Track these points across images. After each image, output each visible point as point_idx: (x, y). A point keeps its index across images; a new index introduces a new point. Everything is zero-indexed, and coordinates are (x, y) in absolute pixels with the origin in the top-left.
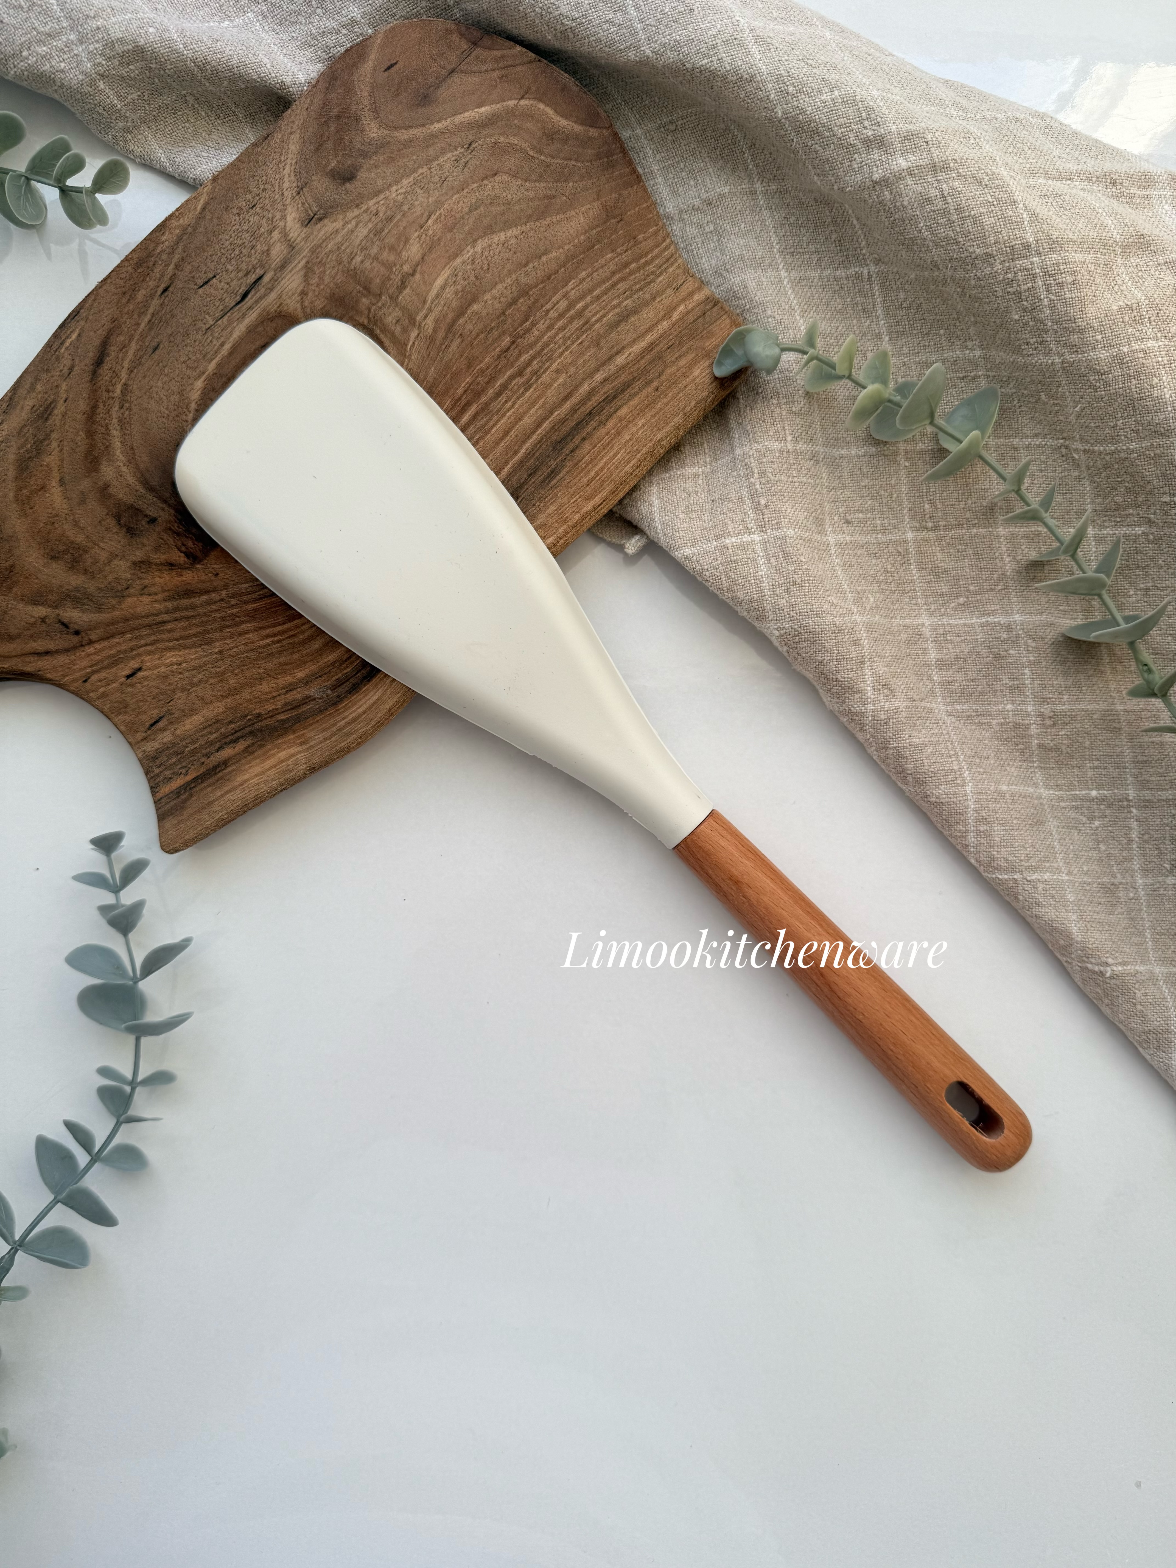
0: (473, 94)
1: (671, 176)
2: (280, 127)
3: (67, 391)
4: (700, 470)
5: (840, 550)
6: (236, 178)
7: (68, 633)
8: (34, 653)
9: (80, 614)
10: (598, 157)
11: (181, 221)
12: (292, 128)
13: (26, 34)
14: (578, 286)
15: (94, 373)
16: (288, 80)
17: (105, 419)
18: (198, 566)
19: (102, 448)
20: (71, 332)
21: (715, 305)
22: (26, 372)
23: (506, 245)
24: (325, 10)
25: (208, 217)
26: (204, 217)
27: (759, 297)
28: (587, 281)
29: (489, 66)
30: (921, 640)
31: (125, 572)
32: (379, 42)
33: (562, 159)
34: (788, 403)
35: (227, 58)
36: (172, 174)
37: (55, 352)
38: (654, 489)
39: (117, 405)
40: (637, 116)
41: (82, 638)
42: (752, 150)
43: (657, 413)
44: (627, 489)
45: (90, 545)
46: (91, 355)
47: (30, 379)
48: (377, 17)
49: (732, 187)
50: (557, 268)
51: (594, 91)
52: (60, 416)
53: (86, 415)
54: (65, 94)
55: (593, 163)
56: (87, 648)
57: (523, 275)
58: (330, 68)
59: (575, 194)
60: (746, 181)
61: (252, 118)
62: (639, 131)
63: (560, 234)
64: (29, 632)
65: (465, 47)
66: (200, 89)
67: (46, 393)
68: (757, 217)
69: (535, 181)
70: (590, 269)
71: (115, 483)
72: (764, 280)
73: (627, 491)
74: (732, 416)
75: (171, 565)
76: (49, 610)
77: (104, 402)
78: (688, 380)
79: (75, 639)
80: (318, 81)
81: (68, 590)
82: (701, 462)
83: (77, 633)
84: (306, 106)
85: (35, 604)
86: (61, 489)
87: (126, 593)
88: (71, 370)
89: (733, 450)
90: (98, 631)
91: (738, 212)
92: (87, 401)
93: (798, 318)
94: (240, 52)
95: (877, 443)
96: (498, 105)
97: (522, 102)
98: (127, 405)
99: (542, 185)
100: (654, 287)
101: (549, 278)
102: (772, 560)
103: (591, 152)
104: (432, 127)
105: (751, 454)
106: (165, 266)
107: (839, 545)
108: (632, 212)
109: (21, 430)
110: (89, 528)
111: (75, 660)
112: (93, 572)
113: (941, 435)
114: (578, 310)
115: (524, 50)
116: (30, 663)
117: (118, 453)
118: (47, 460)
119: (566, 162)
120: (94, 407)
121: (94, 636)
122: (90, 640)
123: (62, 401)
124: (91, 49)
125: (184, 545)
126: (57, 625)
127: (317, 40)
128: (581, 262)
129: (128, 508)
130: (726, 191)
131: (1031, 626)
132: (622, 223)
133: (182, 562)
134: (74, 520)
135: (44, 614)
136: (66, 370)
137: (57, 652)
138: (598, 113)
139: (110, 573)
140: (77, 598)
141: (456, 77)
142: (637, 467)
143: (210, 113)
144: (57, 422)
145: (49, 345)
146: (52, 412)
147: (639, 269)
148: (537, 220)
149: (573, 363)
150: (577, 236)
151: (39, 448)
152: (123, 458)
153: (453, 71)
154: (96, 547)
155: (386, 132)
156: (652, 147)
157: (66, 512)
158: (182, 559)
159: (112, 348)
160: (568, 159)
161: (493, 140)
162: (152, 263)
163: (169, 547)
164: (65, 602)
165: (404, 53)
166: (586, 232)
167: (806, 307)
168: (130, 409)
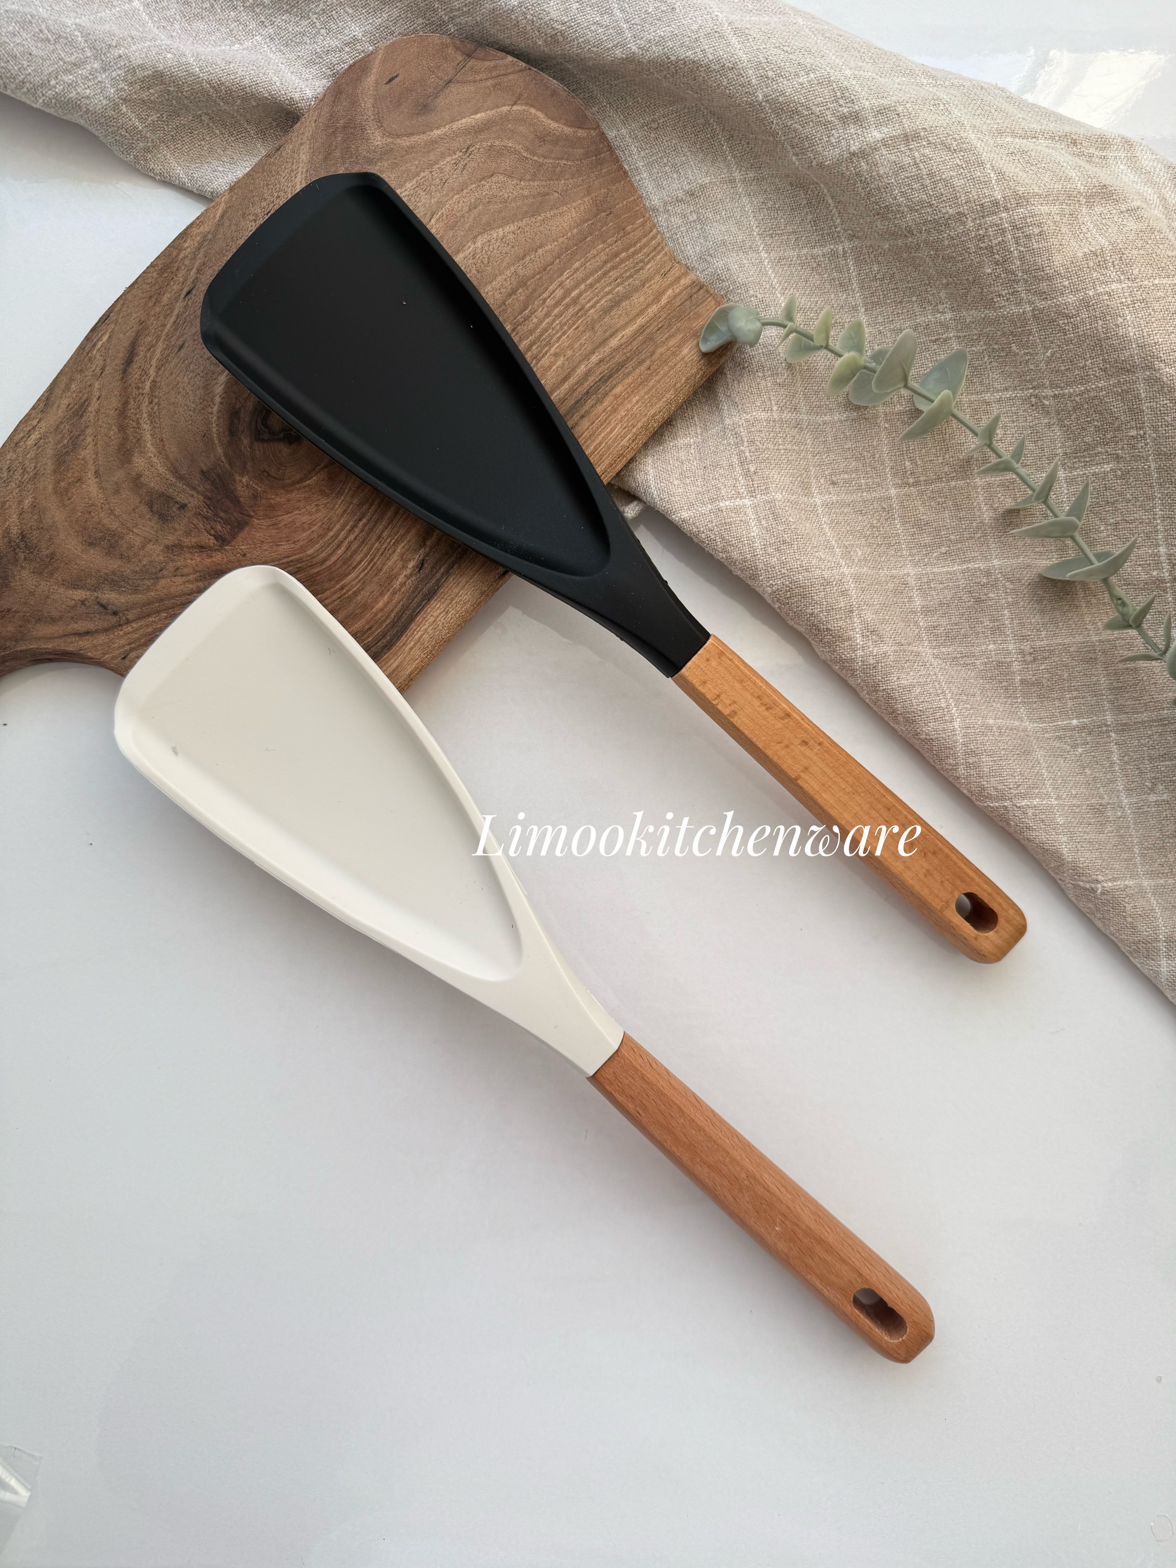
0: (469, 102)
1: (656, 171)
2: (291, 139)
3: (100, 389)
4: (692, 440)
5: (826, 510)
6: (252, 187)
7: (106, 614)
8: (75, 634)
9: (118, 596)
10: (587, 155)
11: (202, 229)
12: (302, 139)
13: (53, 64)
14: (572, 275)
15: (125, 371)
16: (296, 96)
17: (136, 414)
18: (227, 548)
19: (134, 441)
20: (102, 335)
21: (701, 288)
22: (61, 373)
23: (504, 240)
24: (329, 31)
25: (227, 223)
26: (223, 224)
27: (741, 278)
28: (580, 271)
29: (483, 76)
30: (907, 589)
31: (158, 555)
32: (380, 57)
33: (553, 159)
34: (772, 375)
35: (239, 79)
36: (191, 189)
37: (88, 354)
38: (650, 460)
39: (146, 400)
40: (622, 117)
41: (120, 618)
42: (730, 142)
43: (650, 390)
44: (624, 461)
45: (125, 531)
46: (121, 355)
47: (65, 379)
48: (377, 35)
49: (713, 177)
50: (552, 260)
51: (581, 96)
52: (94, 413)
53: (118, 411)
54: (90, 118)
55: (583, 161)
56: (124, 627)
57: (521, 267)
58: (335, 83)
59: (567, 191)
60: (725, 170)
61: (263, 134)
62: (624, 131)
63: (554, 228)
64: (69, 615)
65: (460, 58)
66: (214, 109)
67: (81, 392)
68: (737, 203)
69: (529, 180)
70: (583, 260)
71: (147, 473)
72: (745, 262)
73: (624, 464)
74: (720, 390)
75: (202, 547)
76: (88, 593)
77: (135, 398)
78: (677, 358)
79: (114, 620)
80: (325, 95)
81: (106, 574)
82: (693, 433)
83: (115, 613)
84: (315, 118)
85: (74, 588)
86: (97, 480)
87: (160, 575)
88: (103, 369)
89: (722, 421)
90: (134, 611)
91: (719, 201)
92: (119, 398)
93: (779, 295)
94: (252, 72)
95: (858, 408)
96: (493, 112)
97: (515, 108)
98: (156, 400)
99: (536, 183)
100: (644, 274)
101: (545, 270)
102: (763, 522)
103: (580, 151)
104: (432, 134)
105: (741, 423)
106: (188, 271)
107: (826, 505)
108: (621, 205)
109: (58, 427)
110: (124, 516)
111: (113, 639)
112: (129, 556)
113: (916, 398)
114: (573, 297)
115: (515, 60)
116: (72, 643)
117: (149, 445)
118: (83, 453)
119: (557, 162)
120: (126, 404)
121: (130, 616)
122: (127, 619)
123: (95, 399)
124: (114, 76)
125: (212, 528)
126: (96, 607)
127: (322, 58)
128: (574, 253)
129: (160, 496)
130: (707, 181)
131: (1009, 569)
132: (612, 215)
133: (211, 545)
134: (109, 509)
135: (84, 597)
136: (98, 370)
137: (97, 632)
138: (586, 115)
139: (145, 556)
140: (113, 581)
141: (453, 88)
142: (633, 441)
143: (224, 131)
144: (91, 418)
145: (82, 347)
146: (86, 409)
147: (628, 258)
148: (533, 216)
149: (570, 347)
150: (570, 229)
151: (75, 443)
152: (154, 450)
153: (450, 81)
154: (131, 533)
155: (389, 140)
156: (637, 144)
157: (102, 501)
158: (211, 541)
159: (141, 348)
160: (559, 159)
161: (489, 144)
162: (175, 269)
163: (199, 530)
164: (103, 586)
165: (404, 67)
166: (578, 225)
167: (786, 285)
168: (159, 404)
